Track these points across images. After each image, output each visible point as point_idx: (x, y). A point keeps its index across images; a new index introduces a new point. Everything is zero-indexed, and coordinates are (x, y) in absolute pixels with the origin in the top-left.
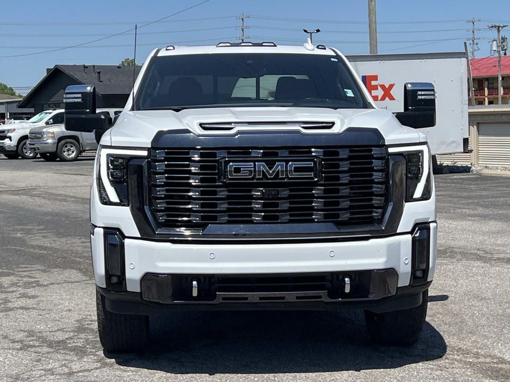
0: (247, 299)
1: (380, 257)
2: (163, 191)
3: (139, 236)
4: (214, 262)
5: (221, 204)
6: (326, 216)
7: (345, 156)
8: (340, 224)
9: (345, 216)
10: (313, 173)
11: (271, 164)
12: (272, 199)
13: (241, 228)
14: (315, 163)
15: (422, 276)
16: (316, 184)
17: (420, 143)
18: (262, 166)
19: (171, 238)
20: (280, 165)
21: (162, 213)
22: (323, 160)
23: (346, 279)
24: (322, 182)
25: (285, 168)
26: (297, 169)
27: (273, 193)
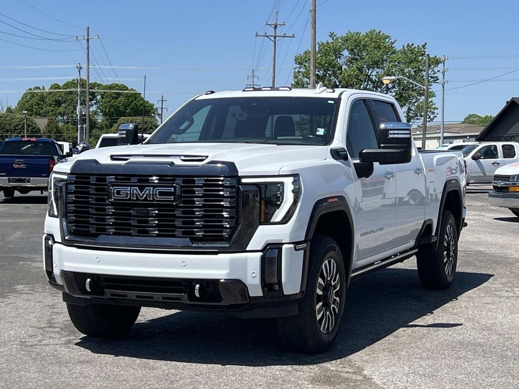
0: (126, 296)
1: (224, 269)
2: (72, 207)
3: (61, 241)
4: (100, 264)
5: (109, 219)
6: (184, 233)
7: (201, 184)
9: (200, 234)
10: (172, 197)
11: (142, 189)
12: (144, 217)
13: (122, 239)
14: (175, 188)
15: (278, 289)
16: (176, 206)
17: (279, 175)
18: (136, 190)
19: (75, 244)
20: (148, 189)
21: (71, 224)
22: (182, 186)
23: (196, 286)
24: (180, 205)
25: (152, 192)
26: (161, 194)
27: (144, 212)
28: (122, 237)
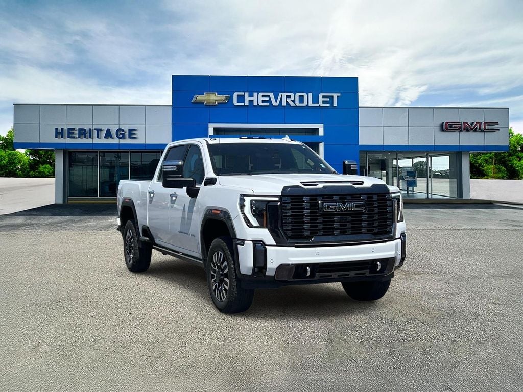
1: (392, 251)
2: (290, 219)
3: (275, 244)
4: (319, 256)
5: (320, 225)
6: (368, 231)
7: (376, 199)
8: (375, 234)
9: (376, 230)
10: (363, 208)
11: (344, 203)
12: (344, 222)
13: (330, 238)
14: (364, 202)
16: (363, 214)
18: (340, 205)
20: (349, 204)
21: (289, 232)
22: (367, 201)
23: (378, 263)
24: (366, 213)
25: (351, 206)
27: (345, 219)
28: (330, 237)
